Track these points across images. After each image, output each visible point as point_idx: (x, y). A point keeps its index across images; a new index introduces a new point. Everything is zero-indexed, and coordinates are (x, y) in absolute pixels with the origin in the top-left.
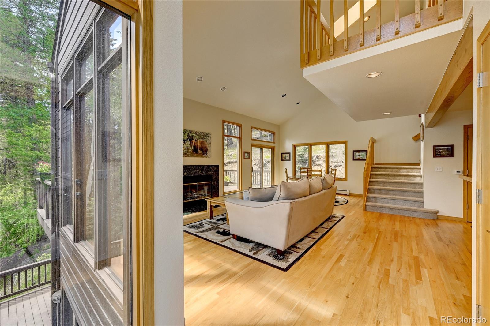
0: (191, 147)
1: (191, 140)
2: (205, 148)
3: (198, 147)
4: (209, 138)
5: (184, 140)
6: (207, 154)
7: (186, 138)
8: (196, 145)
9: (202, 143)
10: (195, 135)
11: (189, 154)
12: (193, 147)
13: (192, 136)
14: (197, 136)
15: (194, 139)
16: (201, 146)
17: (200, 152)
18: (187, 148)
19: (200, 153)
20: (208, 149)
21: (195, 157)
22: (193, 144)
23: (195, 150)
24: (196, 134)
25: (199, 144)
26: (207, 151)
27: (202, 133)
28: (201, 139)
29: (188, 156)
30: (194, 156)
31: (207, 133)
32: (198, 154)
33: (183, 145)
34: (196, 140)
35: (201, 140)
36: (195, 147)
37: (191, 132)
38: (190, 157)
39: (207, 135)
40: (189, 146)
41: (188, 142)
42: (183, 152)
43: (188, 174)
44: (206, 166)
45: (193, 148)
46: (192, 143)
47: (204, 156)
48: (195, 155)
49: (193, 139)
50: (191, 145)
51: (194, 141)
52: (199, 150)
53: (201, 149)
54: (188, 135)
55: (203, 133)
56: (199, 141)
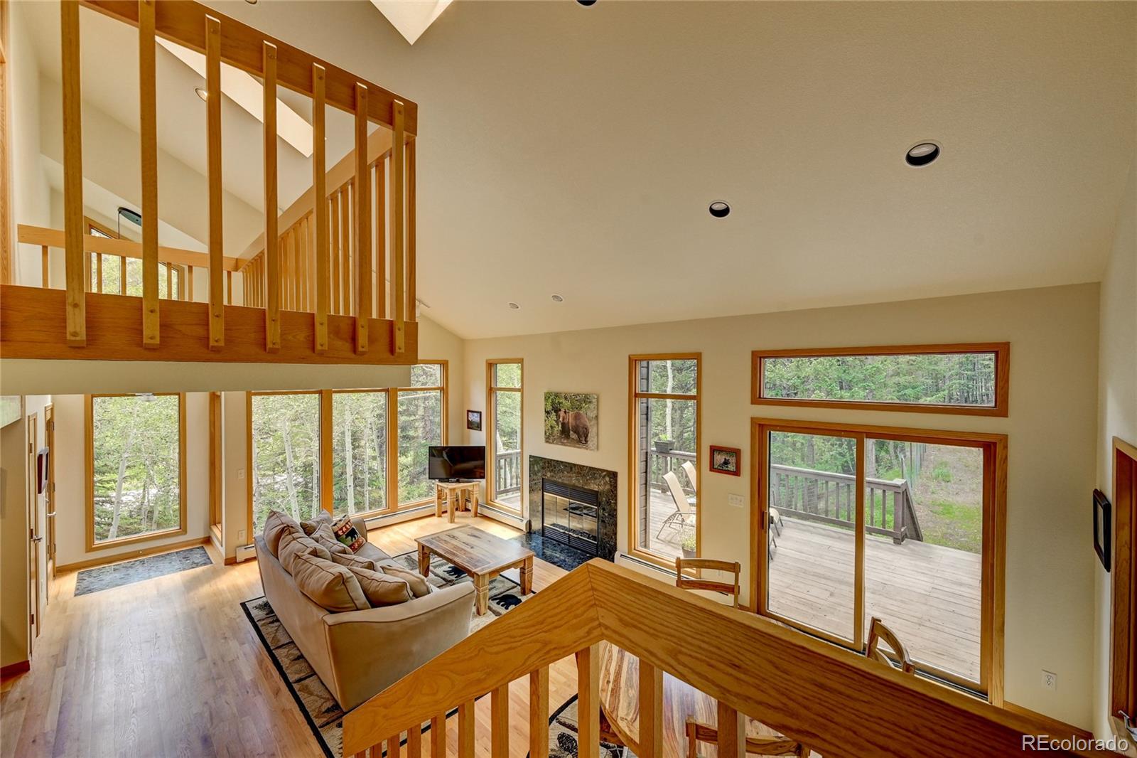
0: (558, 425)
1: (557, 411)
2: (583, 428)
3: (570, 425)
4: (592, 406)
5: (547, 412)
6: (586, 441)
7: (549, 408)
8: (566, 421)
9: (577, 417)
10: (562, 400)
11: (555, 439)
12: (560, 426)
13: (560, 403)
14: (567, 404)
15: (563, 410)
16: (574, 424)
17: (573, 436)
18: (551, 427)
19: (573, 439)
20: (590, 430)
21: (565, 445)
22: (561, 419)
23: (565, 432)
24: (566, 398)
25: (571, 421)
26: (587, 435)
27: (576, 395)
28: (575, 409)
29: (553, 443)
30: (563, 444)
31: (586, 395)
32: (569, 441)
33: (545, 421)
34: (565, 412)
35: (576, 411)
36: (563, 424)
37: (557, 395)
38: (556, 444)
39: (586, 399)
40: (554, 422)
41: (553, 416)
42: (546, 434)
43: (553, 476)
44: (585, 468)
45: (560, 428)
46: (559, 417)
47: (581, 445)
48: (565, 441)
49: (560, 410)
50: (557, 422)
51: (562, 413)
52: (571, 432)
53: (576, 432)
54: (553, 403)
55: (578, 395)
56: (571, 413)
